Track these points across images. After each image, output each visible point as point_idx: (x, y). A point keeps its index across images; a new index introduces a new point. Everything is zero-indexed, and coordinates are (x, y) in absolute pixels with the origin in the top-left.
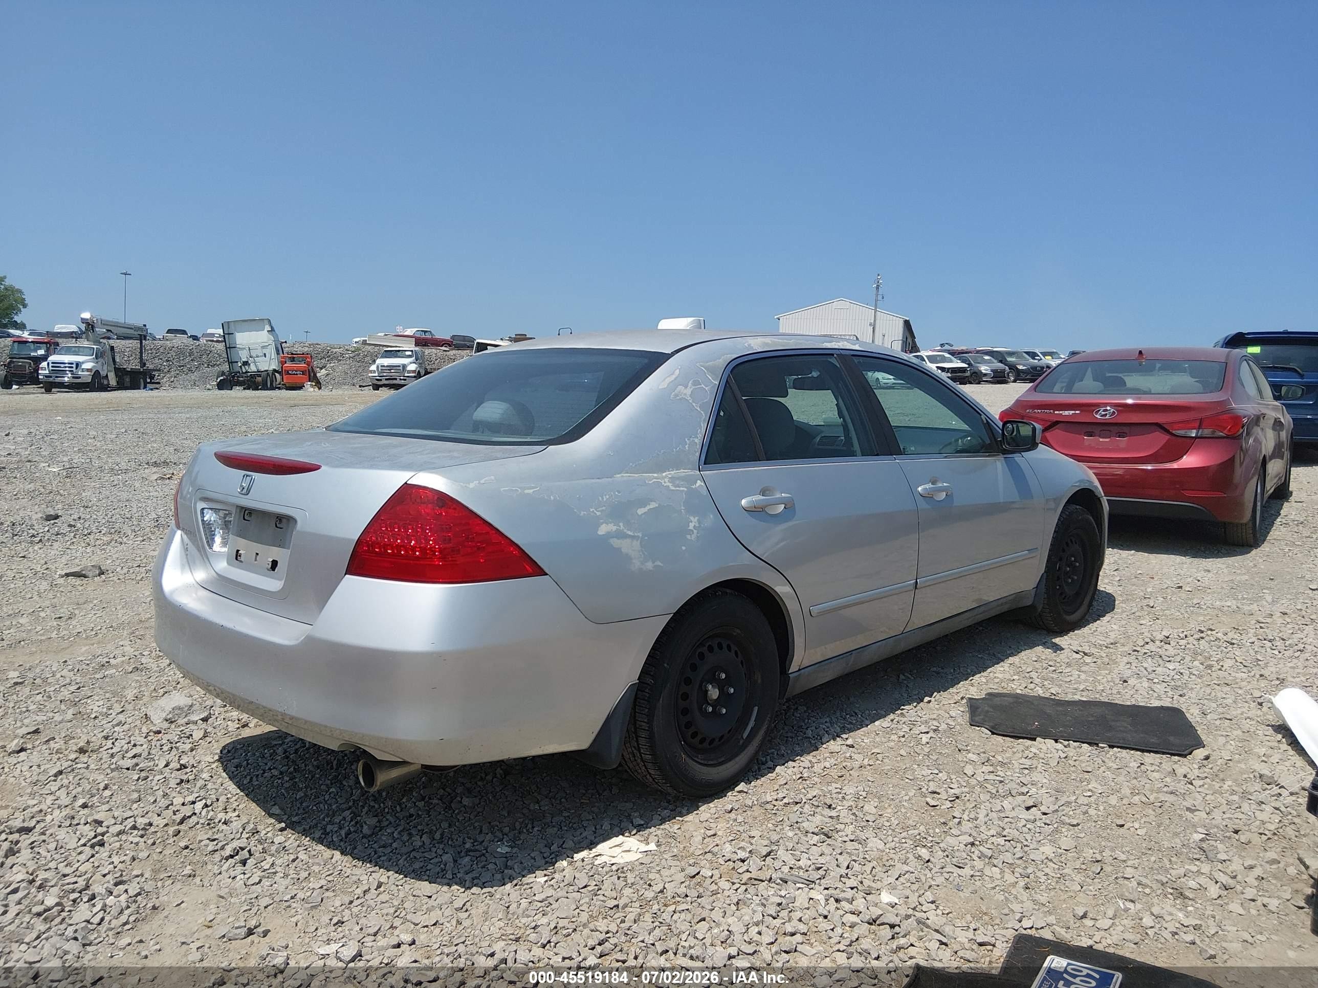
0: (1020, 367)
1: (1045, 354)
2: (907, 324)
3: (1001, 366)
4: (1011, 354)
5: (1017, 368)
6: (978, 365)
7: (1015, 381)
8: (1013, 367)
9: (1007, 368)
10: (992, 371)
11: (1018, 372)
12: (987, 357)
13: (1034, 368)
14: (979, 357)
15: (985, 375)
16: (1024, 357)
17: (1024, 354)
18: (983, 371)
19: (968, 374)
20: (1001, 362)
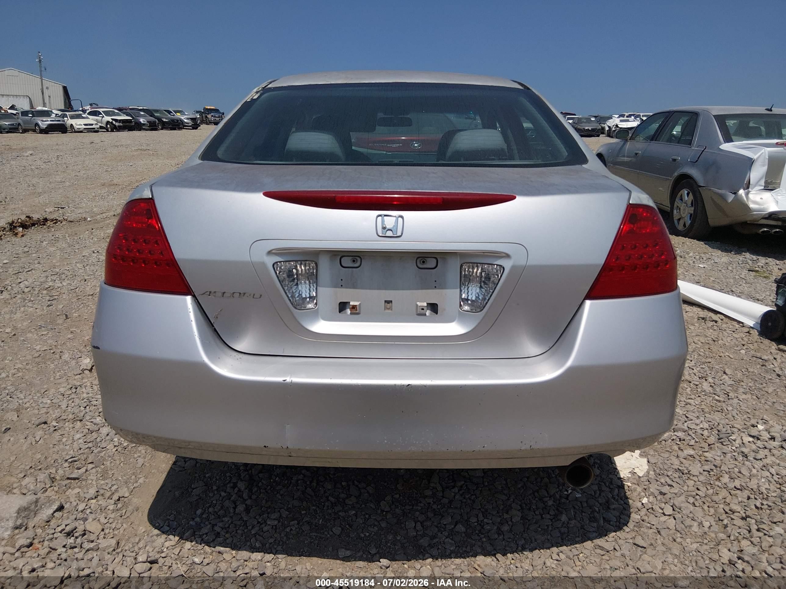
0: (164, 120)
1: (176, 112)
2: (65, 88)
3: (152, 119)
4: (157, 111)
5: (162, 121)
6: (138, 118)
7: (162, 129)
8: (159, 119)
9: (157, 120)
10: (148, 122)
11: (164, 123)
12: (142, 113)
13: (173, 120)
14: (137, 112)
15: (144, 124)
16: (164, 113)
17: (164, 112)
18: (142, 122)
19: (133, 124)
20: (151, 116)
